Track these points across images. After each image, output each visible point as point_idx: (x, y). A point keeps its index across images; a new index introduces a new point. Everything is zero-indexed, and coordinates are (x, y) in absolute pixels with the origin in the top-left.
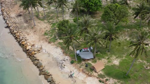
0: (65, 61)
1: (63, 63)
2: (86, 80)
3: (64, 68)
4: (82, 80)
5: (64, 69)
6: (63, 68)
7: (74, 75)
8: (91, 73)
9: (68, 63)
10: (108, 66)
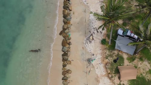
0: (98, 32)
1: (93, 35)
2: (102, 78)
3: (90, 42)
4: (98, 76)
5: (89, 44)
6: (88, 42)
7: (93, 63)
8: (113, 75)
9: (99, 39)
10: (143, 79)
